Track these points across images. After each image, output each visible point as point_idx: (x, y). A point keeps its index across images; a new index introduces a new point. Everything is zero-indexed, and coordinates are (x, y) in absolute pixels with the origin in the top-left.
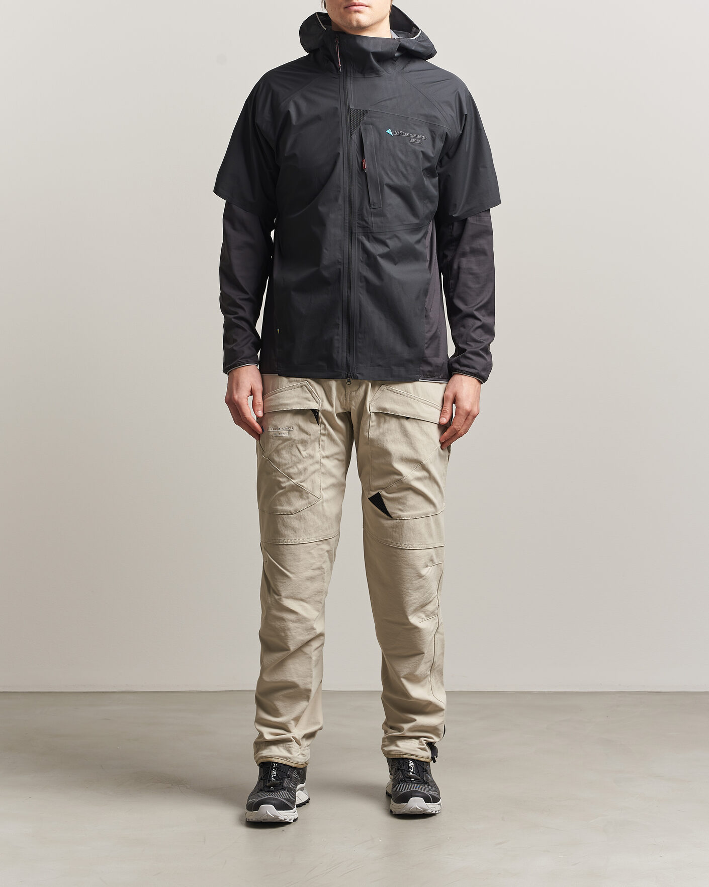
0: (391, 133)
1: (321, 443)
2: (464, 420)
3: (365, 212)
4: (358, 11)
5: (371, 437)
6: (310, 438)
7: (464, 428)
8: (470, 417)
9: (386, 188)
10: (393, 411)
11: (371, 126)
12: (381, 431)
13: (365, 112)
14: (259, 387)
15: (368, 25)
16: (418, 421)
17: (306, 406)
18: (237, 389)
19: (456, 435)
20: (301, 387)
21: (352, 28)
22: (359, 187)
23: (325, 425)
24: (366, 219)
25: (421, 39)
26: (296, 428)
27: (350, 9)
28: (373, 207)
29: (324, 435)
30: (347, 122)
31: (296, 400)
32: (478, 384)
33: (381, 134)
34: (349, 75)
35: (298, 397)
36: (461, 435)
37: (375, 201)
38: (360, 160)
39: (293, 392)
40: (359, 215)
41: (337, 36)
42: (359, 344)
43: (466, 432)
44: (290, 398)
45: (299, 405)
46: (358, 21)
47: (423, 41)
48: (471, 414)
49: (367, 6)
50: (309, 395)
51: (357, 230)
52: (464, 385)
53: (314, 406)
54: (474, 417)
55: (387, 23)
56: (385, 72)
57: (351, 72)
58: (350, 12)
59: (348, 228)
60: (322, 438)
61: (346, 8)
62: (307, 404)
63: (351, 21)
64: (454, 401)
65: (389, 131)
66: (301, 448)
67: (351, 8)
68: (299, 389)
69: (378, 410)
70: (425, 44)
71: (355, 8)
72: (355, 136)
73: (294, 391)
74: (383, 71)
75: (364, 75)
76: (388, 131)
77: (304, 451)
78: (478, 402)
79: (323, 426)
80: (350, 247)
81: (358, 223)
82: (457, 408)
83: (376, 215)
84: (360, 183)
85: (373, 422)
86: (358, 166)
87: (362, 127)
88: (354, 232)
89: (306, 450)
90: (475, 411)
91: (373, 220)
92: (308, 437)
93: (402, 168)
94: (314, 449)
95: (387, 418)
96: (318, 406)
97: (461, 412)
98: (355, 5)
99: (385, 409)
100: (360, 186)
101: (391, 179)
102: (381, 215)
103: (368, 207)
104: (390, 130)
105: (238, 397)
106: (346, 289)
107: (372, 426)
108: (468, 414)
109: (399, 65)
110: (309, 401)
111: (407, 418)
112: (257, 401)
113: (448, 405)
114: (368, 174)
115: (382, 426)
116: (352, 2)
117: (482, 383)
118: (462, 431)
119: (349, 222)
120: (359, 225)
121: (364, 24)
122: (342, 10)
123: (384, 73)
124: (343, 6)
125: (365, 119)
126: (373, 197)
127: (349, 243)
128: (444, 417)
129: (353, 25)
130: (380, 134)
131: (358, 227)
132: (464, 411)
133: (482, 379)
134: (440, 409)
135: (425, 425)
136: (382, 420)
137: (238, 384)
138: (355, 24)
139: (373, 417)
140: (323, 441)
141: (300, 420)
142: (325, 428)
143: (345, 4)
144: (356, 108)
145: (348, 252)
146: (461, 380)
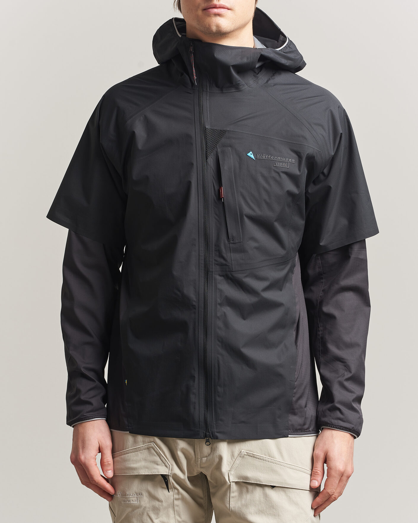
0: (252, 156)
1: (176, 508)
2: (337, 482)
3: (223, 248)
4: (219, 15)
5: (233, 509)
6: (162, 505)
7: (338, 490)
8: (344, 477)
9: (246, 220)
10: (256, 480)
11: (230, 148)
12: (243, 502)
13: (222, 133)
14: (107, 443)
15: (229, 31)
16: (285, 489)
17: (154, 470)
18: (83, 447)
19: (329, 499)
20: (148, 449)
21: (210, 33)
22: (215, 218)
23: (178, 490)
24: (225, 255)
25: (287, 50)
26: (145, 494)
27: (210, 12)
28: (232, 241)
29: (177, 499)
30: (202, 143)
31: (143, 463)
32: (352, 438)
33: (242, 158)
34: (205, 90)
35: (145, 460)
36: (335, 499)
37: (234, 235)
38: (217, 188)
39: (139, 454)
40: (216, 250)
41: (192, 44)
42: (218, 399)
43: (340, 494)
44: (137, 461)
45: (147, 470)
46: (218, 26)
47: (290, 52)
48: (345, 475)
49: (228, 9)
50: (157, 459)
51: (215, 269)
52: (335, 441)
53: (162, 470)
54: (348, 477)
55: (249, 28)
56: (246, 86)
57: (207, 86)
58: (209, 15)
59: (203, 265)
60: (176, 502)
61: (205, 9)
62: (155, 468)
63: (209, 25)
64: (325, 461)
65: (251, 155)
66: (153, 516)
67: (210, 10)
68: (146, 452)
69: (239, 479)
70: (291, 55)
71: (215, 10)
72: (211, 160)
73: (141, 453)
74: (243, 85)
75: (222, 90)
76: (249, 154)
77: (156, 519)
78: (352, 459)
79: (176, 491)
80: (206, 288)
81: (215, 260)
82: (329, 469)
83: (236, 251)
84: (216, 215)
85: (233, 492)
86: (215, 194)
87: (219, 150)
88: (211, 270)
89: (159, 518)
90: (349, 470)
91: (232, 257)
92: (160, 503)
93: (265, 196)
94: (168, 516)
95: (250, 487)
96: (167, 470)
97: (333, 473)
98: (215, 7)
99: (247, 478)
100: (217, 217)
101: (253, 210)
102: (242, 250)
103: (227, 242)
104: (251, 152)
105: (85, 458)
106: (201, 336)
107: (233, 497)
108: (342, 475)
109: (263, 78)
110: (157, 464)
111: (273, 487)
112: (105, 460)
113: (319, 465)
114: (226, 204)
115: (245, 496)
116: (212, 3)
117: (355, 438)
118: (336, 494)
119: (205, 259)
120: (216, 263)
121: (225, 30)
122: (200, 12)
123: (245, 88)
124: (201, 8)
125: (223, 140)
126: (232, 231)
127: (204, 283)
128: (315, 479)
129: (212, 31)
130: (240, 157)
131: (215, 264)
132: (337, 473)
133: (355, 432)
134: (310, 472)
135: (293, 494)
136: (244, 490)
137: (84, 442)
138: (214, 28)
139: (234, 487)
140: (177, 506)
141: (149, 486)
142: (179, 493)
143: (203, 5)
144: (213, 128)
145: (204, 294)
146: (332, 436)
